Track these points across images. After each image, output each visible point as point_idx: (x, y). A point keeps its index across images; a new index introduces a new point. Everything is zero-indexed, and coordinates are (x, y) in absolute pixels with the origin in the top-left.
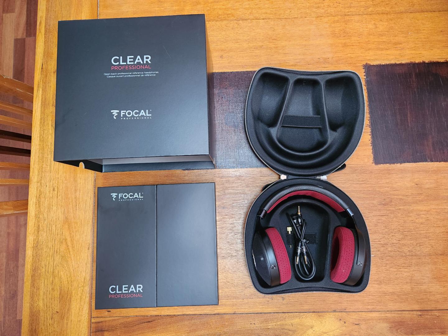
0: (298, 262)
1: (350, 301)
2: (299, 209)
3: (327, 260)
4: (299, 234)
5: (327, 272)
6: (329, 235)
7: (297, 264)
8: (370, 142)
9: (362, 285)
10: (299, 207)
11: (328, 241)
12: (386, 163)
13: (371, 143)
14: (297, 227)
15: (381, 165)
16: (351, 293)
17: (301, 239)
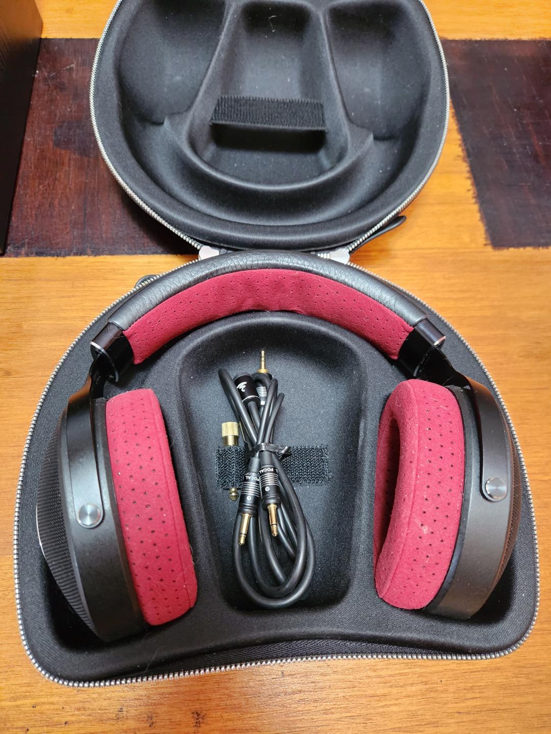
0: (247, 535)
1: (468, 713)
2: (263, 359)
3: (360, 514)
4: (254, 426)
5: (361, 564)
6: (362, 425)
7: (242, 541)
8: (471, 194)
9: (512, 615)
10: (263, 352)
11: (360, 443)
12: (524, 245)
13: (473, 197)
14: (246, 404)
15: (512, 249)
16: (470, 654)
17: (259, 443)
